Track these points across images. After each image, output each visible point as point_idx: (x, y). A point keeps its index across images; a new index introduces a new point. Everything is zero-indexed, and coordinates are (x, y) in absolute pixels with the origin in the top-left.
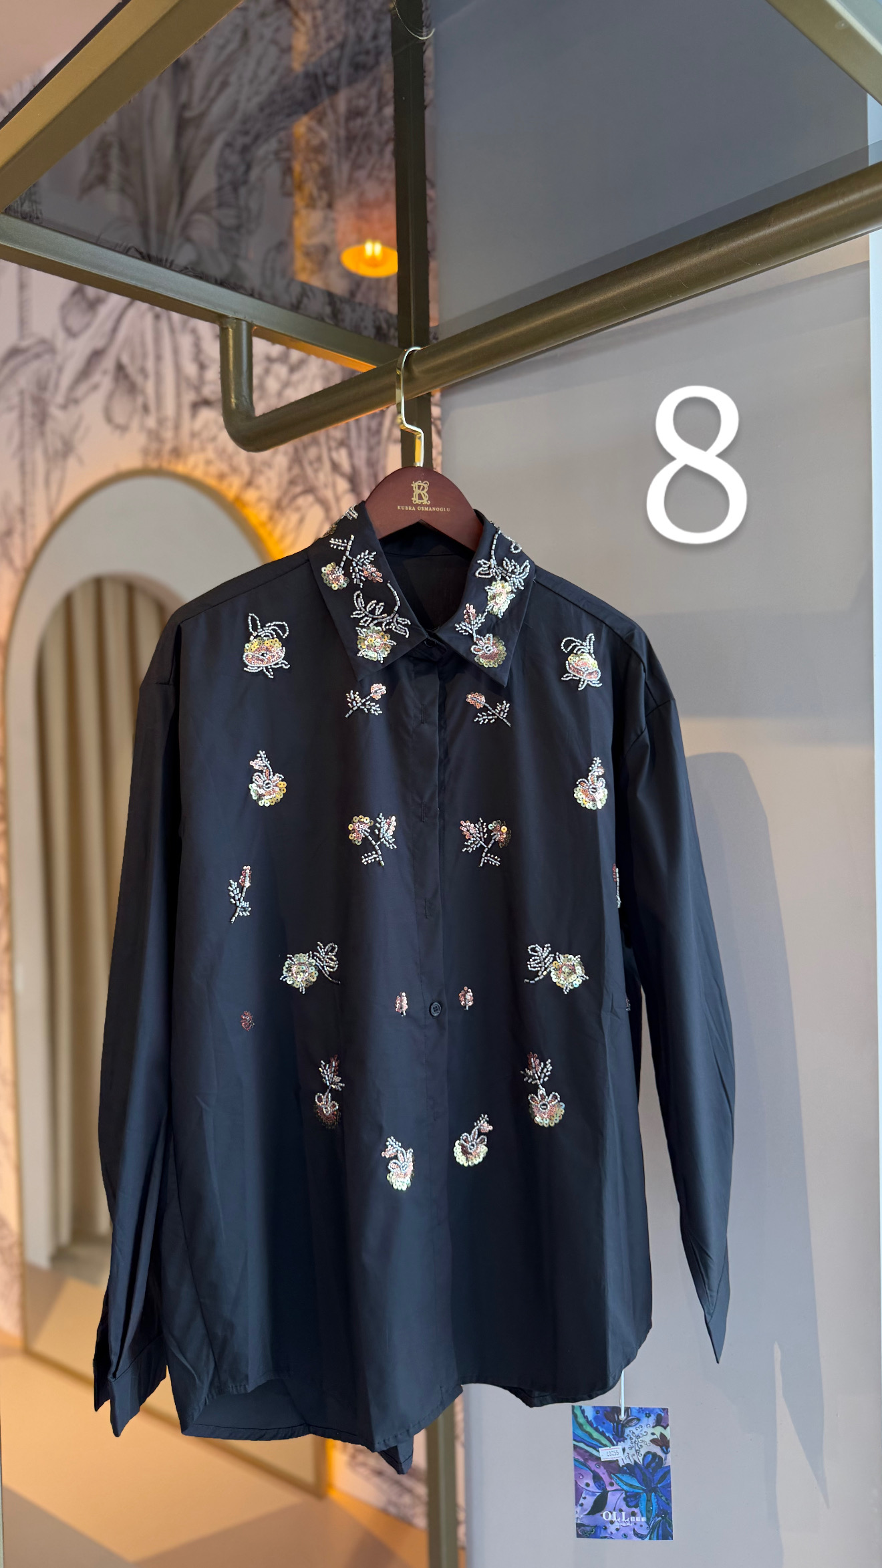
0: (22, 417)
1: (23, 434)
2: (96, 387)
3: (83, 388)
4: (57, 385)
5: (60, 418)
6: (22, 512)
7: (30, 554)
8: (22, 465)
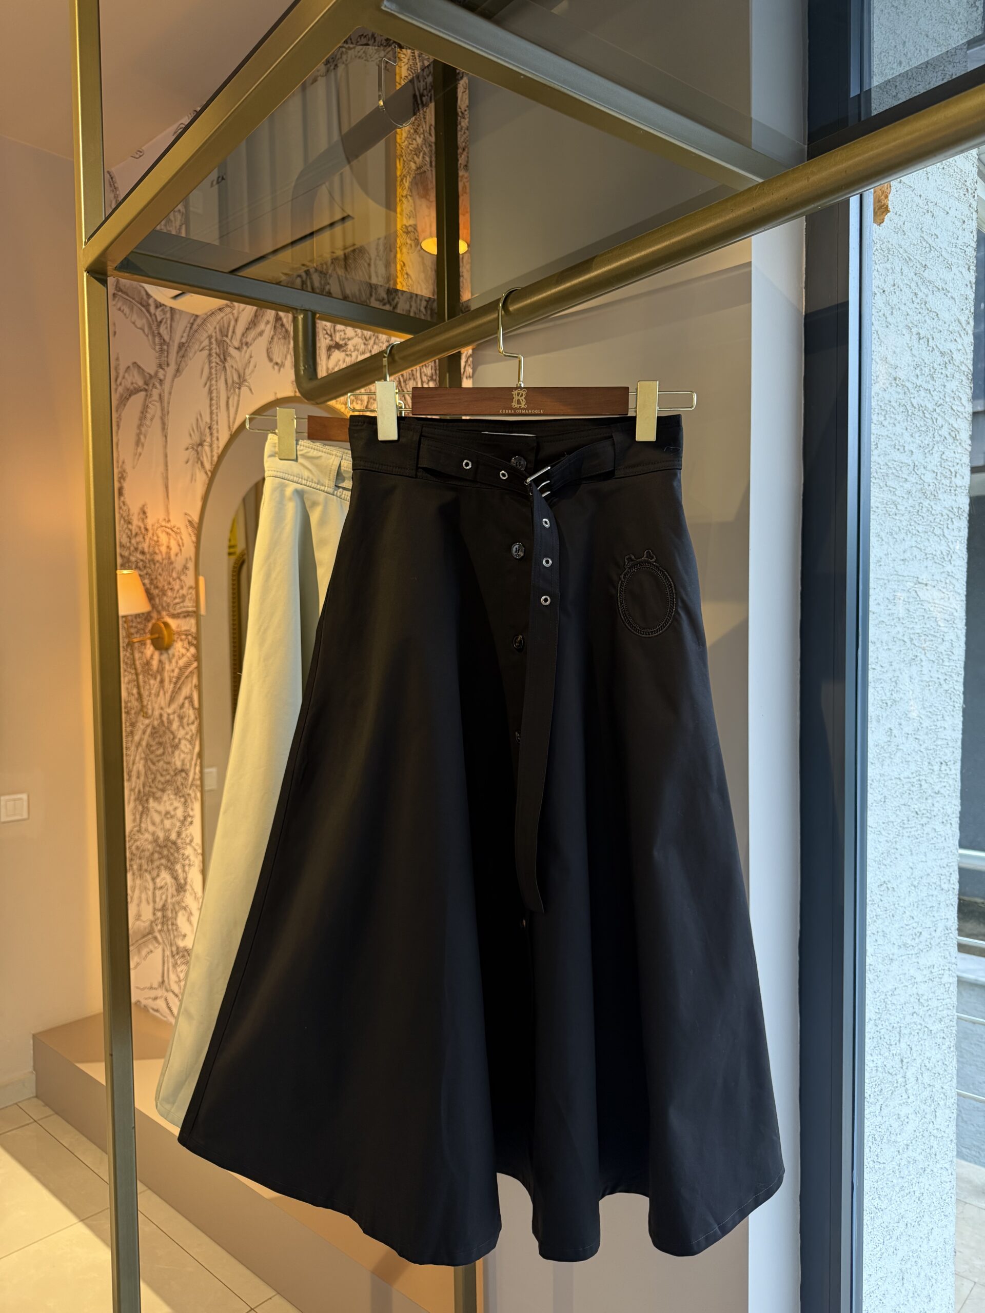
0: (210, 355)
1: (211, 368)
2: (261, 334)
3: (252, 334)
4: (234, 332)
5: (237, 357)
6: (210, 428)
7: (215, 459)
8: (210, 392)
